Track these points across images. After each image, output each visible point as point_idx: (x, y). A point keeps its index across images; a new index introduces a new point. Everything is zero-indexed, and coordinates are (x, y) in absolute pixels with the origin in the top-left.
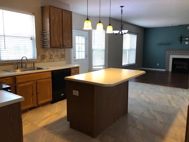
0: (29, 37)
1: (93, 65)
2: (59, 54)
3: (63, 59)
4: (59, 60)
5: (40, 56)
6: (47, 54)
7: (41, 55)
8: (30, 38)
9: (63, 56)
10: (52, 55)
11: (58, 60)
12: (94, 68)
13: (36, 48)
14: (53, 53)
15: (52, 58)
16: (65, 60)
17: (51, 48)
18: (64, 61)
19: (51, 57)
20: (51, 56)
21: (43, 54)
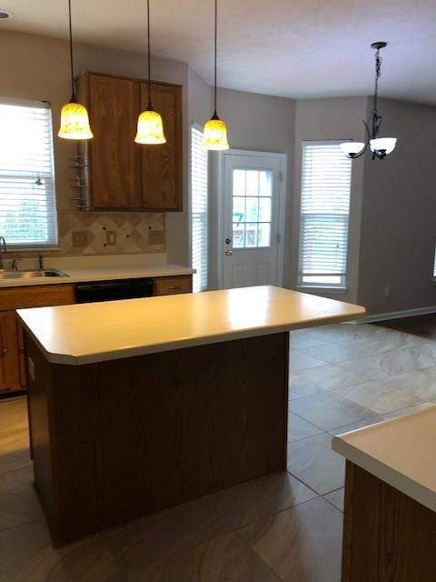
0: (33, 178)
1: (305, 272)
2: (142, 228)
3: (158, 247)
4: (140, 250)
5: (69, 236)
6: (96, 228)
7: (74, 234)
8: (36, 181)
9: (157, 238)
10: (114, 233)
11: (137, 249)
12: (306, 279)
13: (57, 210)
14: (120, 226)
15: (112, 244)
16: (164, 250)
17: (95, 210)
18: (159, 252)
19: (112, 240)
20: (112, 237)
21: (79, 227)
